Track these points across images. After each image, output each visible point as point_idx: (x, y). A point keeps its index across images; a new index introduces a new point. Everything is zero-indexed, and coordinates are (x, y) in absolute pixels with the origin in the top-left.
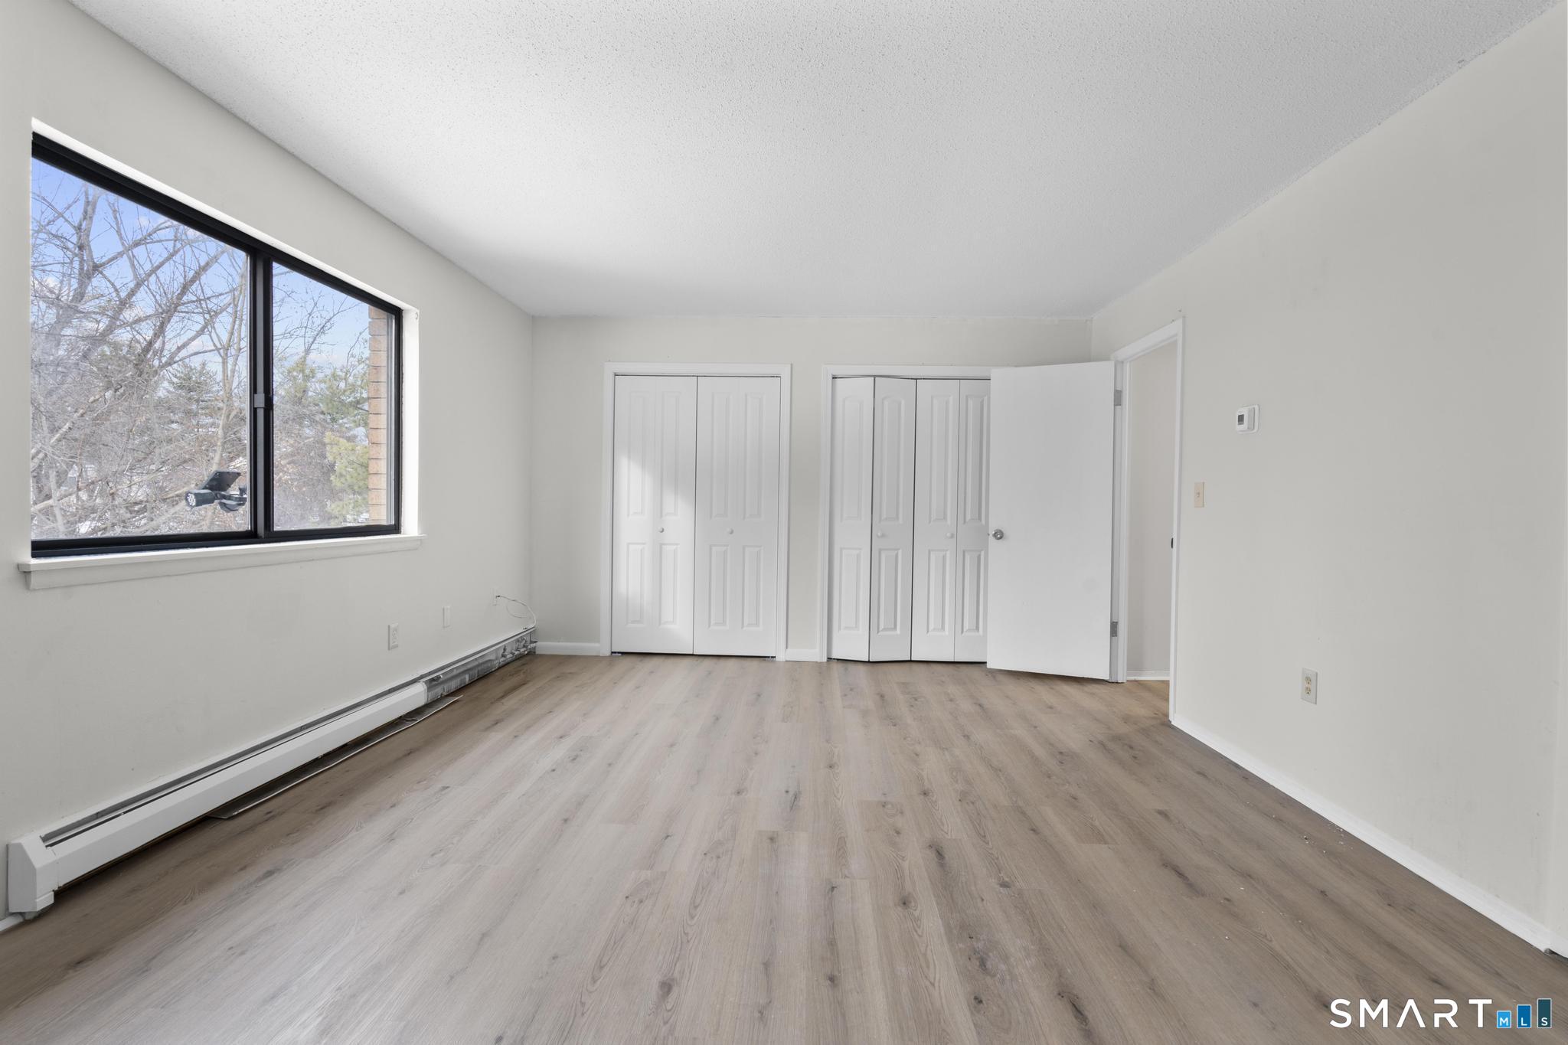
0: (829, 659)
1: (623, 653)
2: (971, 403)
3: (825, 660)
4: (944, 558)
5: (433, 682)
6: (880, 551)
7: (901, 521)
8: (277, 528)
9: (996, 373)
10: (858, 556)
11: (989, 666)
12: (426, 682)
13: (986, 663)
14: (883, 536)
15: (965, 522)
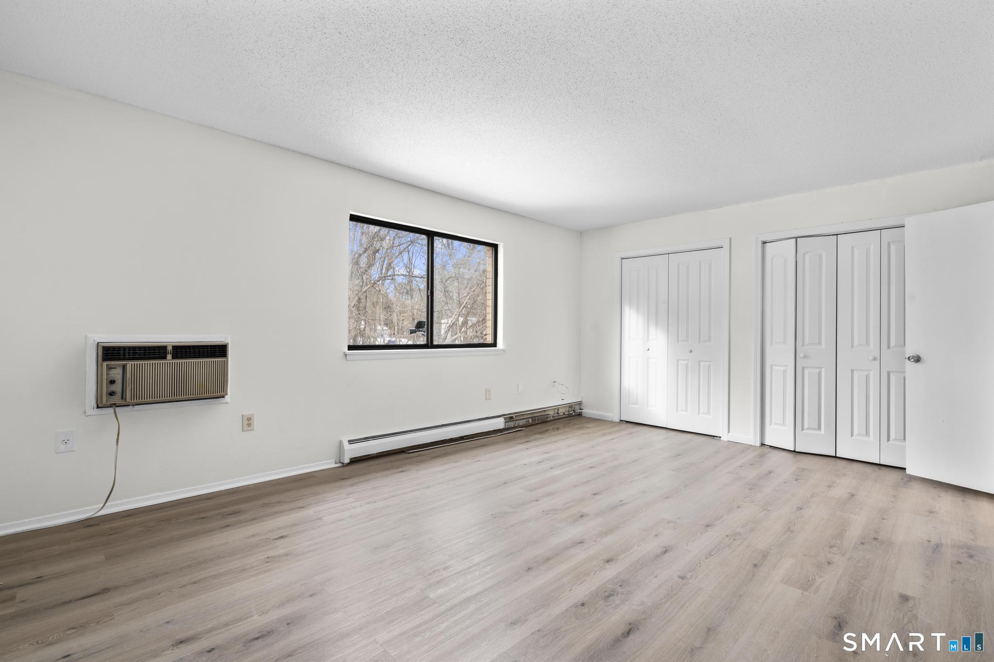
0: (763, 445)
1: (627, 422)
2: (893, 247)
3: (758, 444)
4: (867, 377)
5: (510, 418)
6: (803, 369)
7: (823, 346)
8: (435, 343)
9: (909, 222)
10: (785, 371)
11: (908, 472)
12: (505, 419)
13: (905, 469)
14: (805, 357)
15: (889, 347)
